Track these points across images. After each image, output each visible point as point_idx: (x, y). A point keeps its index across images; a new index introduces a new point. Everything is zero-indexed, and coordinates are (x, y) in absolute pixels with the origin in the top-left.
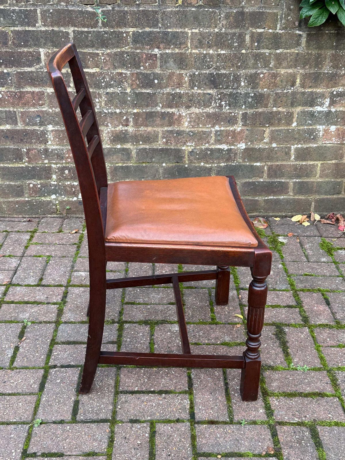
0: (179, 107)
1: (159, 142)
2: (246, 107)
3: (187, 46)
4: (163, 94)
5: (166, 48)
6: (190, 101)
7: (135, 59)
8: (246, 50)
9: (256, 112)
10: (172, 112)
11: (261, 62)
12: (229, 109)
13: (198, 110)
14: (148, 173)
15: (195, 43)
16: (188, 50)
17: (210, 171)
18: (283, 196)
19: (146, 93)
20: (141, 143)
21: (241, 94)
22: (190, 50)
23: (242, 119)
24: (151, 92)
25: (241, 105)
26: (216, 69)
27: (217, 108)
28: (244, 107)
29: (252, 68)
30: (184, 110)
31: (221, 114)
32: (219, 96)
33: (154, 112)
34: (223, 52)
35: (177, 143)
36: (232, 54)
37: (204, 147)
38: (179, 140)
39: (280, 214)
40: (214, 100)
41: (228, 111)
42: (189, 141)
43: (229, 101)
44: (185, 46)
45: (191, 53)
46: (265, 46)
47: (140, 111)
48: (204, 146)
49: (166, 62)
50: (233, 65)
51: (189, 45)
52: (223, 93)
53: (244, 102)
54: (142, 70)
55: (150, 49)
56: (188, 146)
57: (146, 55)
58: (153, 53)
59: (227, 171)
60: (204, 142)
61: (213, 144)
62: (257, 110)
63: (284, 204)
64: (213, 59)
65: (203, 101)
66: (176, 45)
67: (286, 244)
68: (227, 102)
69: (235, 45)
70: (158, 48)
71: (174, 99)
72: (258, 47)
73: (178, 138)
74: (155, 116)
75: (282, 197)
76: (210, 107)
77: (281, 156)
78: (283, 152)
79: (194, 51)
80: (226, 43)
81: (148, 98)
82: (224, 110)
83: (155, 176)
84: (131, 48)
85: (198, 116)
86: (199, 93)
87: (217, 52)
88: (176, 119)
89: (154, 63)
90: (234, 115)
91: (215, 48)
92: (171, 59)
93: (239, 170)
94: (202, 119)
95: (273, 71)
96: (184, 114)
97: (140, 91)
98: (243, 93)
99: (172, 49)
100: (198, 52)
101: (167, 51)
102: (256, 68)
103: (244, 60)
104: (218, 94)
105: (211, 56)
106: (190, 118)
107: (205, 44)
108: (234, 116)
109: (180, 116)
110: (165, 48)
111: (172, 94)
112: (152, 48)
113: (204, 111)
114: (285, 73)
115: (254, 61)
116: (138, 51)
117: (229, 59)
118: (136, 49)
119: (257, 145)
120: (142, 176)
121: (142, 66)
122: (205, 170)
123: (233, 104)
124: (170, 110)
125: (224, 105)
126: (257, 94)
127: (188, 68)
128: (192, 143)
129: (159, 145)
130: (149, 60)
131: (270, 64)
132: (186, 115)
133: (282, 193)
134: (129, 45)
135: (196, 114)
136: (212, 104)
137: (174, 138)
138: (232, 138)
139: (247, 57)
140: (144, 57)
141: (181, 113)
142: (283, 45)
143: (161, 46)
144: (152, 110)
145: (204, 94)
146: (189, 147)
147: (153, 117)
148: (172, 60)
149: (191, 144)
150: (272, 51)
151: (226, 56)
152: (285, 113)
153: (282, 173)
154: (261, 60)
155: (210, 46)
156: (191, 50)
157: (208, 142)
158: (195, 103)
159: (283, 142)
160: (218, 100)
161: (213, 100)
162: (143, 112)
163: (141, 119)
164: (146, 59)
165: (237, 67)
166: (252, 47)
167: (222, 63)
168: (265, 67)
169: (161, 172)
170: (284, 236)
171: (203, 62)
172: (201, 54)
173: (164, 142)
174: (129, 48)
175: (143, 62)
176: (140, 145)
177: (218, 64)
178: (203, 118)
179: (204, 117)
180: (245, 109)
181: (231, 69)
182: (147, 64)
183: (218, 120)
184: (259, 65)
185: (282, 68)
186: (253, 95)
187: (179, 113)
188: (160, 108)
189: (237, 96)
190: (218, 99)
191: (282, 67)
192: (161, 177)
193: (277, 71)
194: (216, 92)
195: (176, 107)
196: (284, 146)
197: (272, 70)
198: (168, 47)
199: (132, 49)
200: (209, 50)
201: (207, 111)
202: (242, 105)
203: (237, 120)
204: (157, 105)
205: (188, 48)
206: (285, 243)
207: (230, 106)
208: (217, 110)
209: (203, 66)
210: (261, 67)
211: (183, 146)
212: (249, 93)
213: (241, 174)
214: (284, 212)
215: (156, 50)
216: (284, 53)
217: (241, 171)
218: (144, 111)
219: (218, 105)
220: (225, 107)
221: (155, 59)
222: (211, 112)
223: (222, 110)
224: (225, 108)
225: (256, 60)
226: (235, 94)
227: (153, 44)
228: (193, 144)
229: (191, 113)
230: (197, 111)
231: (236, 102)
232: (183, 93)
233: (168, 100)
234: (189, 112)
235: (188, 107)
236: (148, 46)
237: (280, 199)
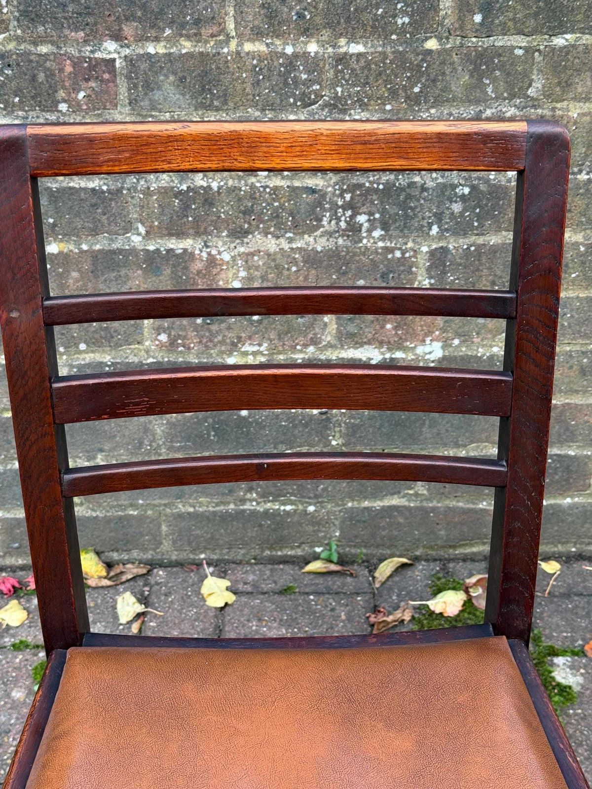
0: (206, 232)
1: (147, 343)
2: (442, 231)
3: (223, 31)
4: (147, 192)
5: (147, 39)
6: (247, 212)
7: (34, 78)
8: (439, 39)
9: (479, 247)
10: (185, 250)
11: (494, 80)
12: (382, 238)
13: (273, 241)
14: (115, 436)
15: (250, 18)
16: (227, 41)
17: (326, 428)
18: (572, 497)
19: (85, 189)
20: (83, 346)
21: (423, 189)
22: (233, 44)
23: (429, 270)
24: (105, 188)
25: (425, 223)
26: (335, 106)
27: (343, 236)
28: (435, 230)
29: (462, 101)
30: (225, 244)
31: (355, 254)
32: (348, 197)
33: (120, 251)
34: (356, 48)
35: (206, 346)
36: (391, 57)
37: (301, 356)
38: (213, 334)
39: (560, 548)
40: (330, 209)
41: (381, 244)
42: (250, 338)
43: (383, 212)
44: (215, 29)
45: (238, 53)
46: (510, 24)
47: (72, 247)
48: (301, 351)
49: (148, 87)
50: (394, 94)
51: (231, 25)
52: (360, 186)
53: (435, 215)
54: (64, 114)
55: (86, 42)
56: (246, 354)
57: (74, 65)
58: (98, 55)
59: (381, 426)
60: (301, 340)
61: (330, 346)
62: (481, 240)
63: (573, 522)
64: (321, 72)
65: (291, 214)
66: (183, 25)
67: (580, 694)
68: (377, 216)
69: (400, 22)
70: (117, 37)
71: (186, 207)
72: (486, 29)
73: (209, 331)
74: (126, 264)
75: (569, 500)
76: (318, 233)
77: (567, 380)
78: (571, 367)
79: (248, 47)
80: (366, 17)
81: (93, 206)
82: (365, 241)
83: (141, 444)
84: (17, 39)
85: (274, 260)
86: (276, 189)
87: (334, 47)
88: (199, 272)
89: (107, 92)
90: (403, 257)
91: (326, 34)
92: (167, 76)
93: (424, 424)
94: (288, 269)
95: (540, 111)
96: (226, 257)
97: (64, 185)
98: (430, 184)
99: (168, 39)
100: (263, 48)
101: (151, 49)
102: (477, 102)
103: (432, 77)
104: (343, 192)
105: (314, 64)
106: (248, 268)
107: (288, 21)
108: (403, 260)
109: (212, 261)
110: (142, 39)
111: (180, 192)
112: (94, 37)
113: (294, 246)
114: (584, 114)
115: (472, 76)
116: (44, 49)
117: (380, 74)
118: (35, 44)
119: (483, 346)
120: (98, 446)
121: (65, 101)
122: (306, 425)
123: (395, 221)
124: (177, 245)
125: (366, 225)
126: (483, 187)
127: (231, 105)
128: (260, 345)
129: (147, 351)
130: (87, 80)
131: (530, 85)
132: (234, 258)
133: (569, 489)
134: (7, 29)
135: (269, 255)
136: (325, 222)
137: (196, 330)
138: (395, 328)
139: (443, 63)
140: (69, 69)
141: (214, 252)
142: (579, 17)
143: (128, 30)
144: (115, 246)
145: (293, 189)
146: (251, 357)
147: (119, 266)
148: (172, 78)
149: (256, 348)
150: (540, 41)
151: (368, 64)
152: (582, 249)
153: (567, 429)
154: (498, 73)
155: (308, 29)
156: (240, 44)
157: (315, 342)
158: (262, 221)
159: (574, 339)
160: (344, 210)
161: (325, 210)
162: (82, 252)
163: (75, 274)
164: (74, 76)
165: (408, 98)
166: (461, 28)
167: (355, 86)
168: (512, 96)
169: (158, 431)
170: (574, 654)
171: (286, 83)
172: (275, 55)
173: (161, 346)
174: (9, 39)
175: (64, 87)
176: (81, 352)
177: (339, 89)
178: (294, 269)
179: (296, 265)
180: (441, 237)
181: (388, 107)
182: (81, 95)
183: (345, 273)
184: (489, 90)
185: (574, 99)
186: (467, 190)
187: (209, 254)
188: (140, 238)
189: (409, 197)
190: (344, 208)
191: (571, 95)
192: (159, 446)
193: (554, 109)
194: (336, 184)
195: (198, 234)
196: (578, 348)
197: (534, 107)
198: (152, 33)
199: (19, 44)
200: (306, 44)
201: (308, 244)
202: (430, 226)
203: (411, 273)
204: (128, 227)
205: (228, 38)
206: (576, 688)
207: (385, 227)
208: (340, 241)
209: (284, 97)
210: (497, 98)
211: (230, 354)
212: (454, 187)
213: (429, 436)
214: (575, 543)
215: (111, 46)
216: (581, 49)
217: (430, 427)
218: (85, 247)
219: (343, 225)
220: (370, 231)
221: (106, 76)
222: (319, 249)
223: (361, 241)
224: (369, 236)
225: (478, 74)
226: (402, 189)
227: (96, 24)
228: (262, 349)
229: (252, 254)
230: (271, 244)
231: (406, 216)
232: (220, 188)
233: (167, 211)
234: (242, 250)
235: (239, 234)
236: (77, 29)
237: (560, 505)
